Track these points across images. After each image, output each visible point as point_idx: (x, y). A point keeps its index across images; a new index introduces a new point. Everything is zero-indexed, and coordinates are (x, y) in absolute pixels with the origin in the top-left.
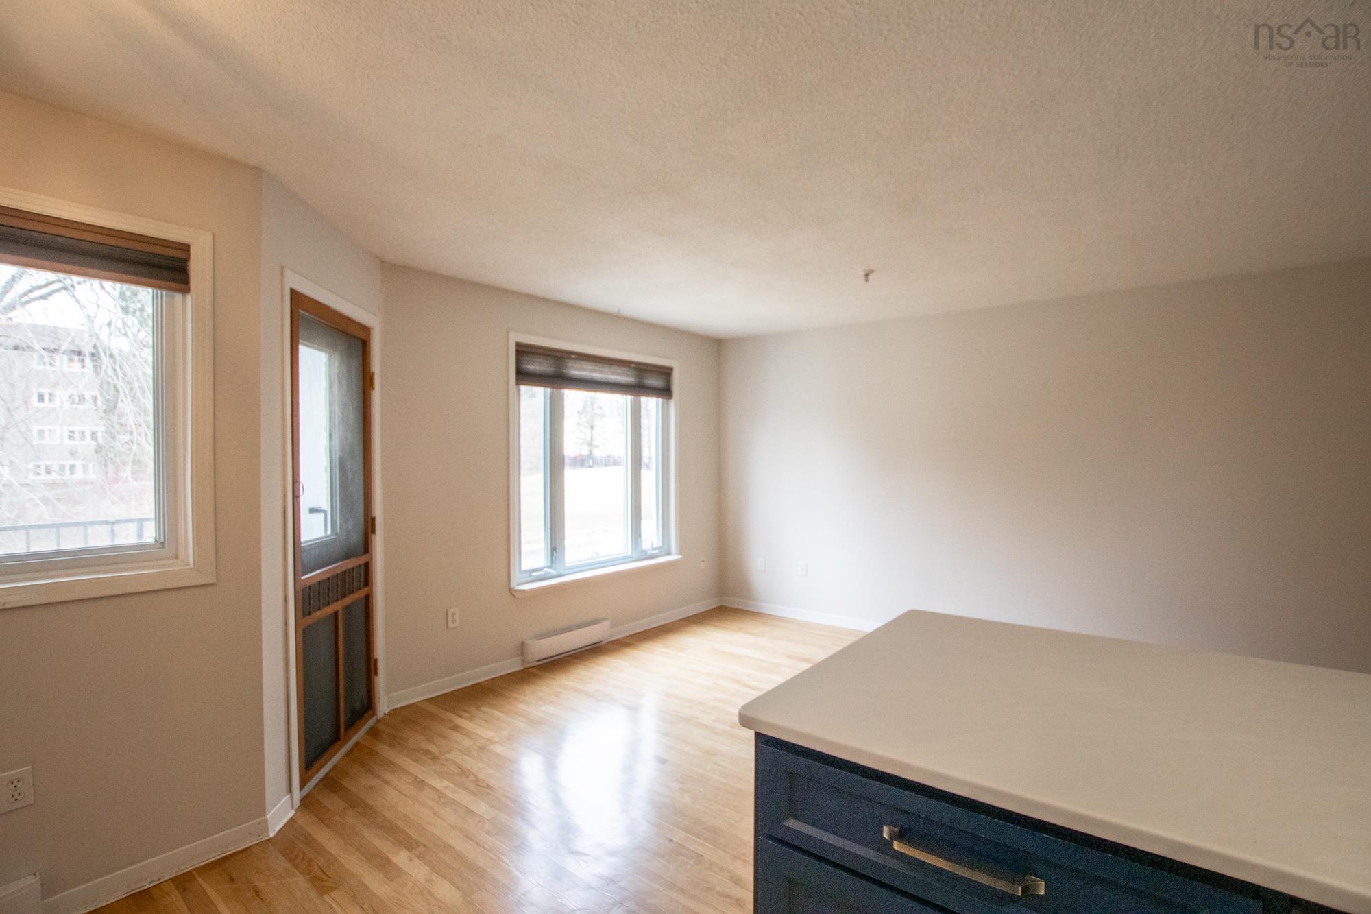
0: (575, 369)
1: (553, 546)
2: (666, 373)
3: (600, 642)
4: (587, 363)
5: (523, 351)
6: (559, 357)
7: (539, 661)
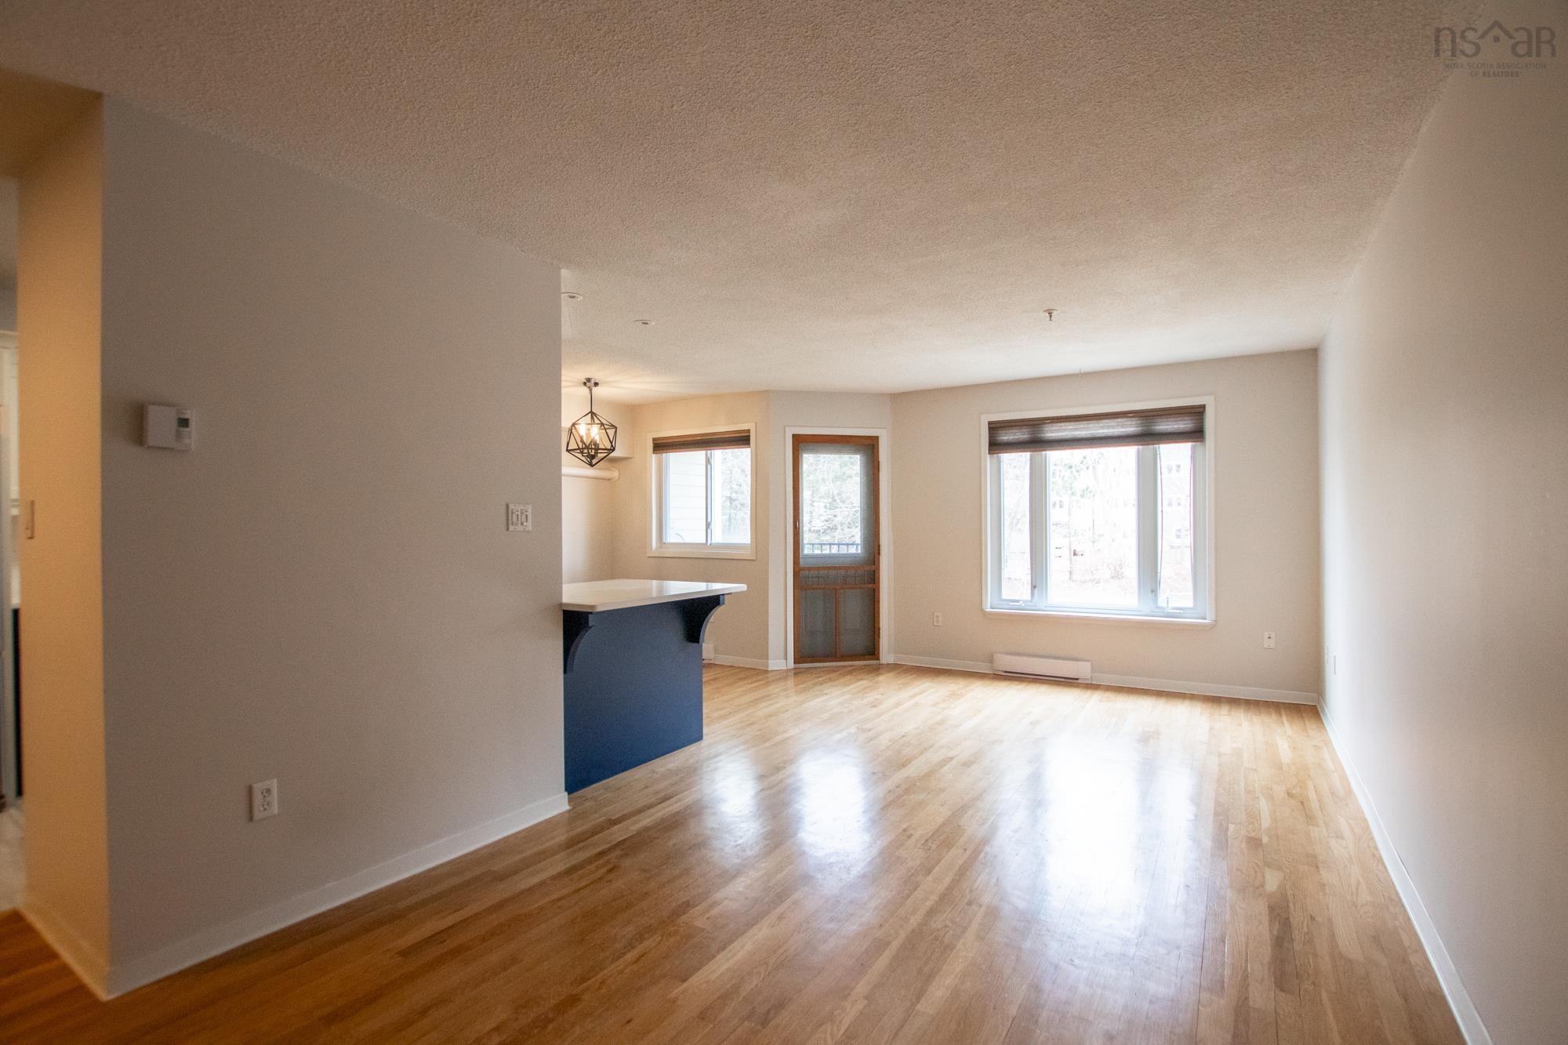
0: (1052, 432)
1: (1034, 584)
2: (1198, 412)
3: (1077, 679)
4: (1068, 424)
5: (994, 428)
6: (1036, 424)
7: (1005, 672)
